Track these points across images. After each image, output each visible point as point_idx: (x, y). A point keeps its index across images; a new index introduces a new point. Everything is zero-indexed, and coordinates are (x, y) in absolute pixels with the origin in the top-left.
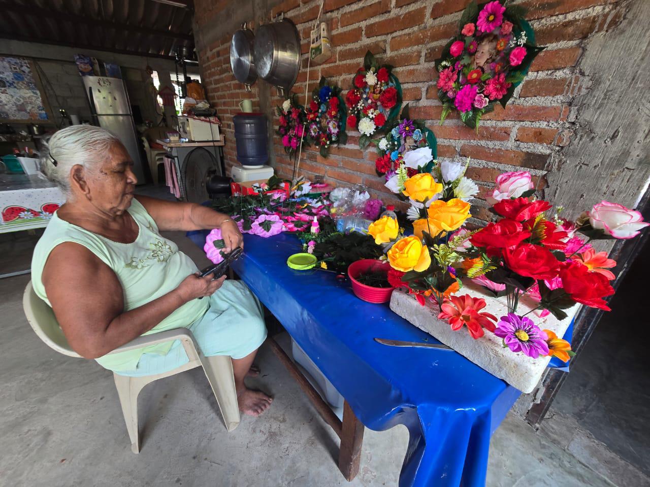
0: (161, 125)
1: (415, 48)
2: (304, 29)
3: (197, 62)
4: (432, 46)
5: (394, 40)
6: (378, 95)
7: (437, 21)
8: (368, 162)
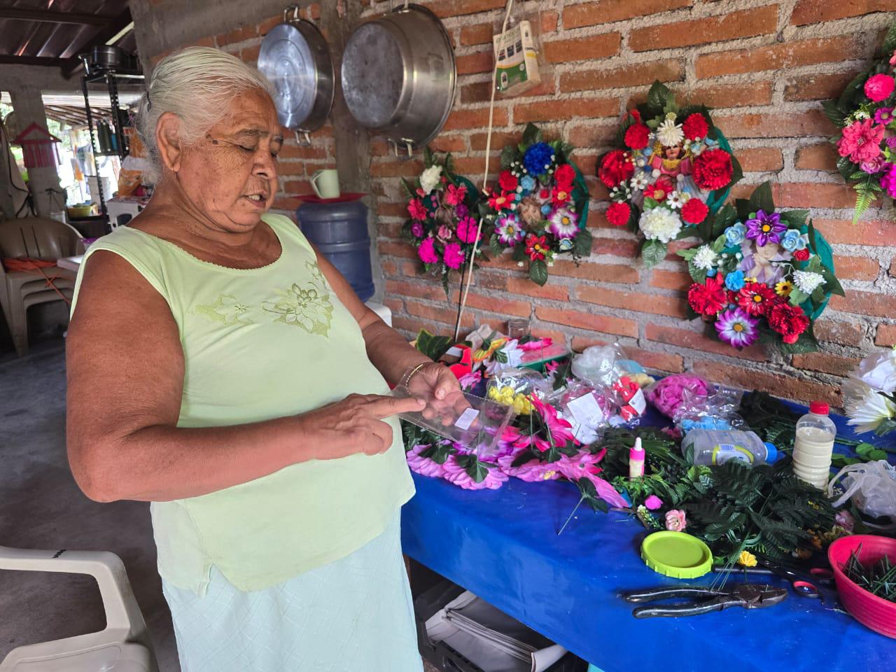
0: (23, 214)
1: (758, 76)
2: (463, 28)
3: (142, 77)
4: (802, 74)
5: (704, 59)
6: (677, 161)
7: (809, 31)
8: (652, 290)
